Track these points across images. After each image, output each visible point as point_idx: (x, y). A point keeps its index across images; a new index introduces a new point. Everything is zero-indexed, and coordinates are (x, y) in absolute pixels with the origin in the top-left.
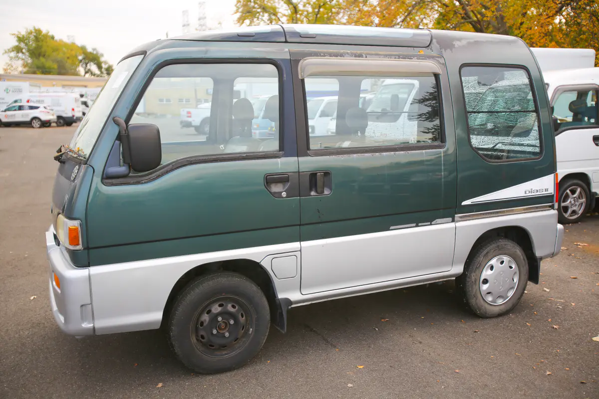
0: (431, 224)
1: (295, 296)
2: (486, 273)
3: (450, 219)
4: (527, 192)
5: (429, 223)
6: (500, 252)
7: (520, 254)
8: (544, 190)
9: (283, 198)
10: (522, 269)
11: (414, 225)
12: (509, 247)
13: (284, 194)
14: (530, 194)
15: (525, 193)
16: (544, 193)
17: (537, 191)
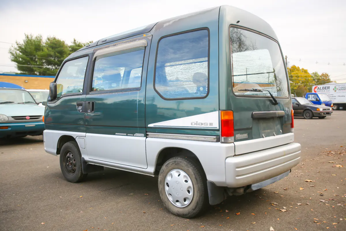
0: (133, 136)
1: (86, 158)
2: (169, 179)
3: (143, 135)
4: (193, 124)
5: (132, 135)
6: (176, 166)
7: (193, 173)
8: (209, 124)
9: (80, 112)
10: (195, 186)
11: (126, 134)
12: (183, 165)
13: (81, 110)
14: (196, 126)
15: (192, 124)
16: (209, 126)
17: (202, 124)
